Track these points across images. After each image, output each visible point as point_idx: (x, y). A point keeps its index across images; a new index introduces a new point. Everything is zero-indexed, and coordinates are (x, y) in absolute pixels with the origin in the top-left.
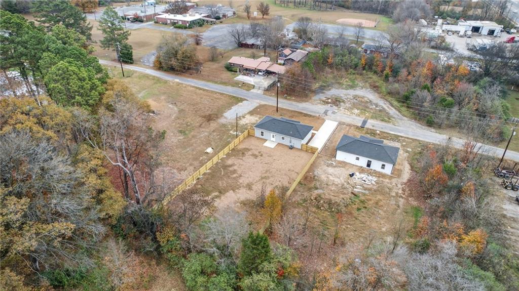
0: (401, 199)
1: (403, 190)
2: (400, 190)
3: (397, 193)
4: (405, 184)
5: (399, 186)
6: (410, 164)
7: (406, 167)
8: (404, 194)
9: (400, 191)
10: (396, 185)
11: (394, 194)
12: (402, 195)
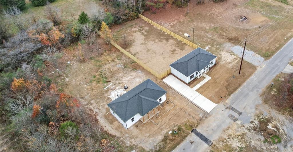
0: (86, 103)
1: (91, 110)
2: (93, 108)
3: (91, 104)
4: (96, 116)
5: (96, 110)
6: (114, 136)
7: (113, 131)
8: (87, 108)
9: (91, 107)
10: (99, 109)
11: (92, 101)
12: (88, 106)
